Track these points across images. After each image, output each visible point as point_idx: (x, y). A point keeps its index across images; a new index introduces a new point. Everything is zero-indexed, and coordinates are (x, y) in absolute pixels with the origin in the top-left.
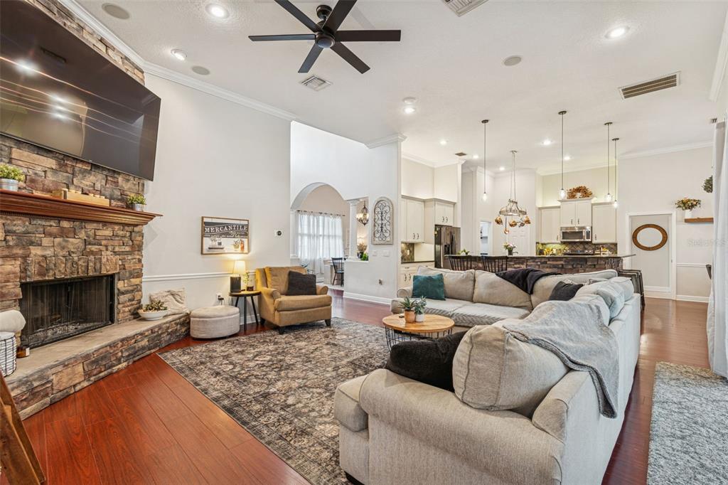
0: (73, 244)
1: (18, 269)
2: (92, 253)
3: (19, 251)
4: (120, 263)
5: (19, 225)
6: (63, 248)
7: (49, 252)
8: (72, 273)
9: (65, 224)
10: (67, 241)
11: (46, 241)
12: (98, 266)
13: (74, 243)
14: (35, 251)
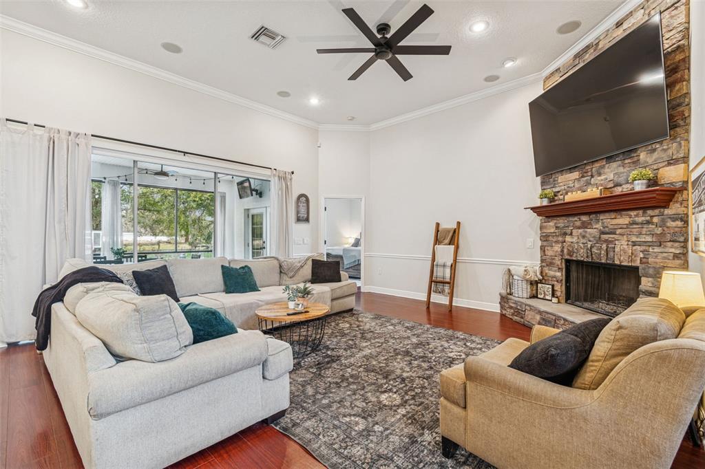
0: (590, 234)
1: (559, 250)
2: (606, 241)
3: (560, 239)
4: (642, 255)
5: (561, 222)
6: (584, 237)
7: (575, 240)
8: (587, 257)
9: (584, 218)
10: (586, 232)
11: (575, 232)
12: (611, 254)
13: (592, 232)
14: (568, 239)
